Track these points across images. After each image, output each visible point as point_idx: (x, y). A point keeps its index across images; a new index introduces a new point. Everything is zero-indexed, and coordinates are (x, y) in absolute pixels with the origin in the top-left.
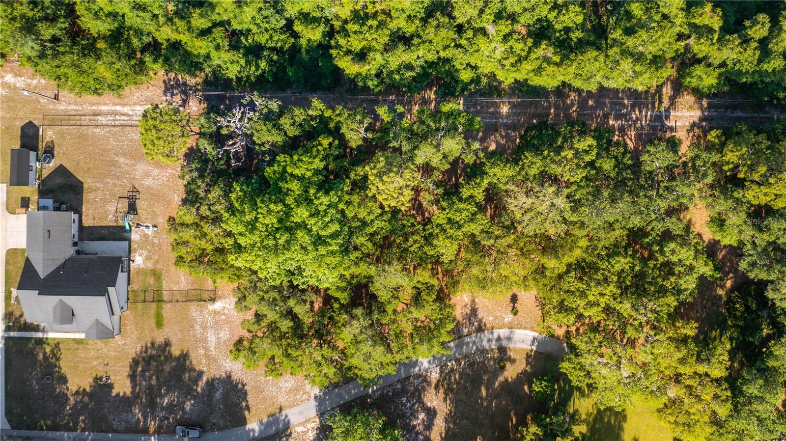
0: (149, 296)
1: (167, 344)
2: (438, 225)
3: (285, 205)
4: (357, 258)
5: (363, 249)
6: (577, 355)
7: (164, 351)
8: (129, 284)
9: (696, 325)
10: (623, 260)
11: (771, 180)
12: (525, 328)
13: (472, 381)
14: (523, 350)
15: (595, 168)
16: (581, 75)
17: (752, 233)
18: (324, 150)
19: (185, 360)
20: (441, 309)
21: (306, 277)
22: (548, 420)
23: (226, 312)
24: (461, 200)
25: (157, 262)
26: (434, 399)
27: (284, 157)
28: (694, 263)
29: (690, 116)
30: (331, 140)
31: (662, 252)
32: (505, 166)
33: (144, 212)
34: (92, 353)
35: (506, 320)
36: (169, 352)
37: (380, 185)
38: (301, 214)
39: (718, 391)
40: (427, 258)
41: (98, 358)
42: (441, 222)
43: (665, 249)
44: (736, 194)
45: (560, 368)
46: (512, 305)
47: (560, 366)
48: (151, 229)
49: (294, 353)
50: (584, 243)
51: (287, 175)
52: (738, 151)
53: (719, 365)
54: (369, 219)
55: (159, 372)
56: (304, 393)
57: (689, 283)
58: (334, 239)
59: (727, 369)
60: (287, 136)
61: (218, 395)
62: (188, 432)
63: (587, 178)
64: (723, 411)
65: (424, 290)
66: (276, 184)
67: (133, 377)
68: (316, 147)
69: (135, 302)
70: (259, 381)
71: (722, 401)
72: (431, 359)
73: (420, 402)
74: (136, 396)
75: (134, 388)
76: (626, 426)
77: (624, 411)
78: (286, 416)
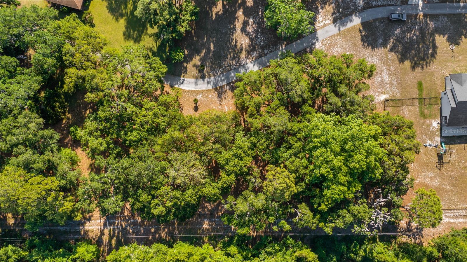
0: (427, 101)
1: (413, 68)
2: (248, 156)
3: (347, 166)
4: (299, 133)
5: (296, 139)
6: (158, 77)
7: (415, 63)
8: (441, 108)
9: (86, 100)
10: (132, 138)
11: (44, 193)
12: (189, 91)
13: (220, 57)
14: (189, 77)
15: (152, 195)
16: (163, 253)
17: (54, 158)
18: (323, 202)
19: (401, 58)
20: (243, 102)
21: (331, 120)
22: (174, 36)
23: (377, 94)
24: (235, 172)
25: (423, 124)
26: (243, 41)
27: (349, 196)
28: (88, 138)
29: (92, 226)
30: (319, 208)
31: (108, 144)
32: (207, 194)
33: (433, 155)
34: (462, 64)
35: (201, 96)
36: (412, 63)
37: (288, 181)
38: (338, 162)
39: (71, 59)
40: (254, 134)
41: (459, 61)
42: (246, 158)
43: (106, 146)
44: (64, 182)
45: (167, 67)
46: (197, 105)
47: (167, 69)
48: (428, 144)
49: (336, 71)
50: (157, 148)
51: (347, 185)
52: (64, 209)
53: (71, 75)
54: (293, 158)
55: (418, 51)
56: (326, 44)
57: (90, 125)
58: (316, 146)
59: (66, 73)
60: (347, 209)
61: (380, 41)
62: (399, 17)
63: (156, 189)
64: (67, 47)
65: (255, 114)
66: (354, 180)
67: (435, 47)
68: (329, 204)
69: (436, 98)
70: (354, 51)
71: (68, 53)
72: (245, 66)
73: (251, 40)
74: (432, 34)
75: (434, 40)
76: (124, 29)
77: (125, 38)
78: (335, 26)
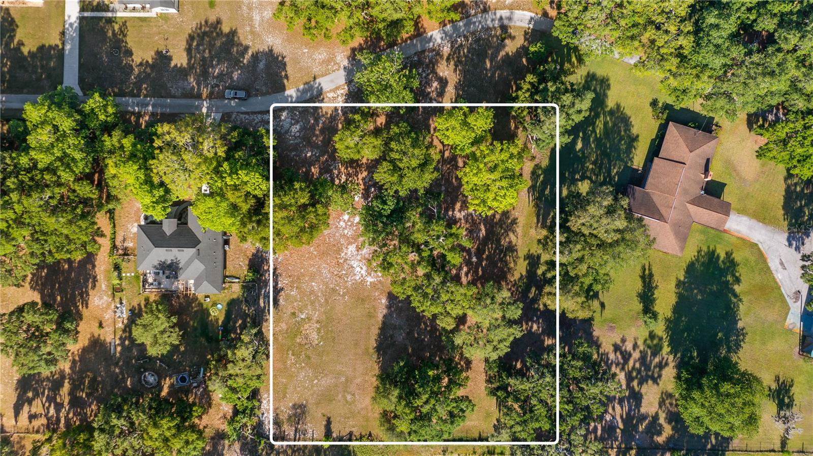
1: (219, 22)
7: (215, 28)
12: (523, 10)
13: (478, 55)
14: (522, 28)
19: (233, 36)
26: (445, 70)
34: (155, 29)
36: (220, 29)
41: (159, 33)
55: (211, 46)
56: (335, 64)
61: (261, 65)
62: (236, 93)
67: (189, 50)
70: (296, 53)
72: (444, 35)
73: (434, 72)
74: (191, 67)
75: (189, 60)
76: (609, 93)
77: (608, 80)
78: (320, 84)
